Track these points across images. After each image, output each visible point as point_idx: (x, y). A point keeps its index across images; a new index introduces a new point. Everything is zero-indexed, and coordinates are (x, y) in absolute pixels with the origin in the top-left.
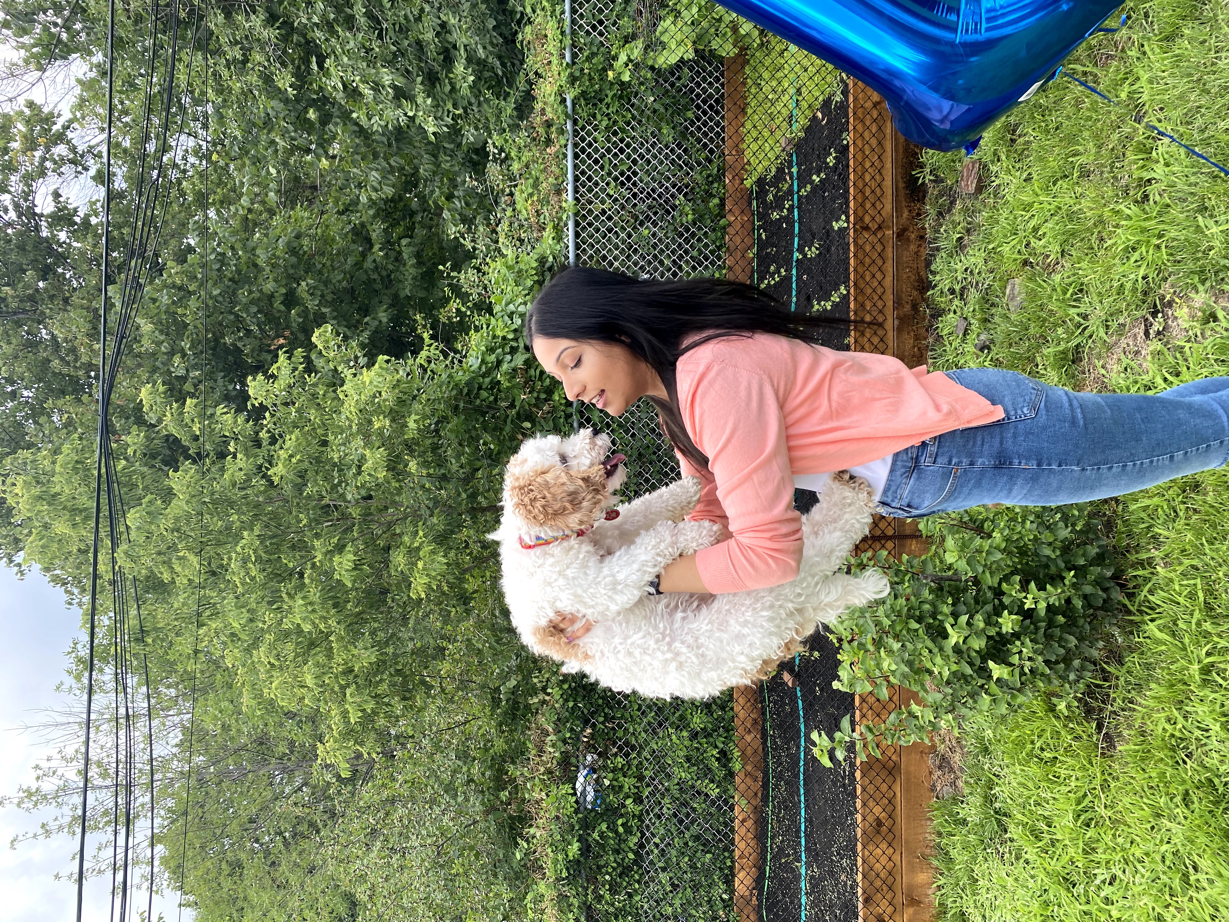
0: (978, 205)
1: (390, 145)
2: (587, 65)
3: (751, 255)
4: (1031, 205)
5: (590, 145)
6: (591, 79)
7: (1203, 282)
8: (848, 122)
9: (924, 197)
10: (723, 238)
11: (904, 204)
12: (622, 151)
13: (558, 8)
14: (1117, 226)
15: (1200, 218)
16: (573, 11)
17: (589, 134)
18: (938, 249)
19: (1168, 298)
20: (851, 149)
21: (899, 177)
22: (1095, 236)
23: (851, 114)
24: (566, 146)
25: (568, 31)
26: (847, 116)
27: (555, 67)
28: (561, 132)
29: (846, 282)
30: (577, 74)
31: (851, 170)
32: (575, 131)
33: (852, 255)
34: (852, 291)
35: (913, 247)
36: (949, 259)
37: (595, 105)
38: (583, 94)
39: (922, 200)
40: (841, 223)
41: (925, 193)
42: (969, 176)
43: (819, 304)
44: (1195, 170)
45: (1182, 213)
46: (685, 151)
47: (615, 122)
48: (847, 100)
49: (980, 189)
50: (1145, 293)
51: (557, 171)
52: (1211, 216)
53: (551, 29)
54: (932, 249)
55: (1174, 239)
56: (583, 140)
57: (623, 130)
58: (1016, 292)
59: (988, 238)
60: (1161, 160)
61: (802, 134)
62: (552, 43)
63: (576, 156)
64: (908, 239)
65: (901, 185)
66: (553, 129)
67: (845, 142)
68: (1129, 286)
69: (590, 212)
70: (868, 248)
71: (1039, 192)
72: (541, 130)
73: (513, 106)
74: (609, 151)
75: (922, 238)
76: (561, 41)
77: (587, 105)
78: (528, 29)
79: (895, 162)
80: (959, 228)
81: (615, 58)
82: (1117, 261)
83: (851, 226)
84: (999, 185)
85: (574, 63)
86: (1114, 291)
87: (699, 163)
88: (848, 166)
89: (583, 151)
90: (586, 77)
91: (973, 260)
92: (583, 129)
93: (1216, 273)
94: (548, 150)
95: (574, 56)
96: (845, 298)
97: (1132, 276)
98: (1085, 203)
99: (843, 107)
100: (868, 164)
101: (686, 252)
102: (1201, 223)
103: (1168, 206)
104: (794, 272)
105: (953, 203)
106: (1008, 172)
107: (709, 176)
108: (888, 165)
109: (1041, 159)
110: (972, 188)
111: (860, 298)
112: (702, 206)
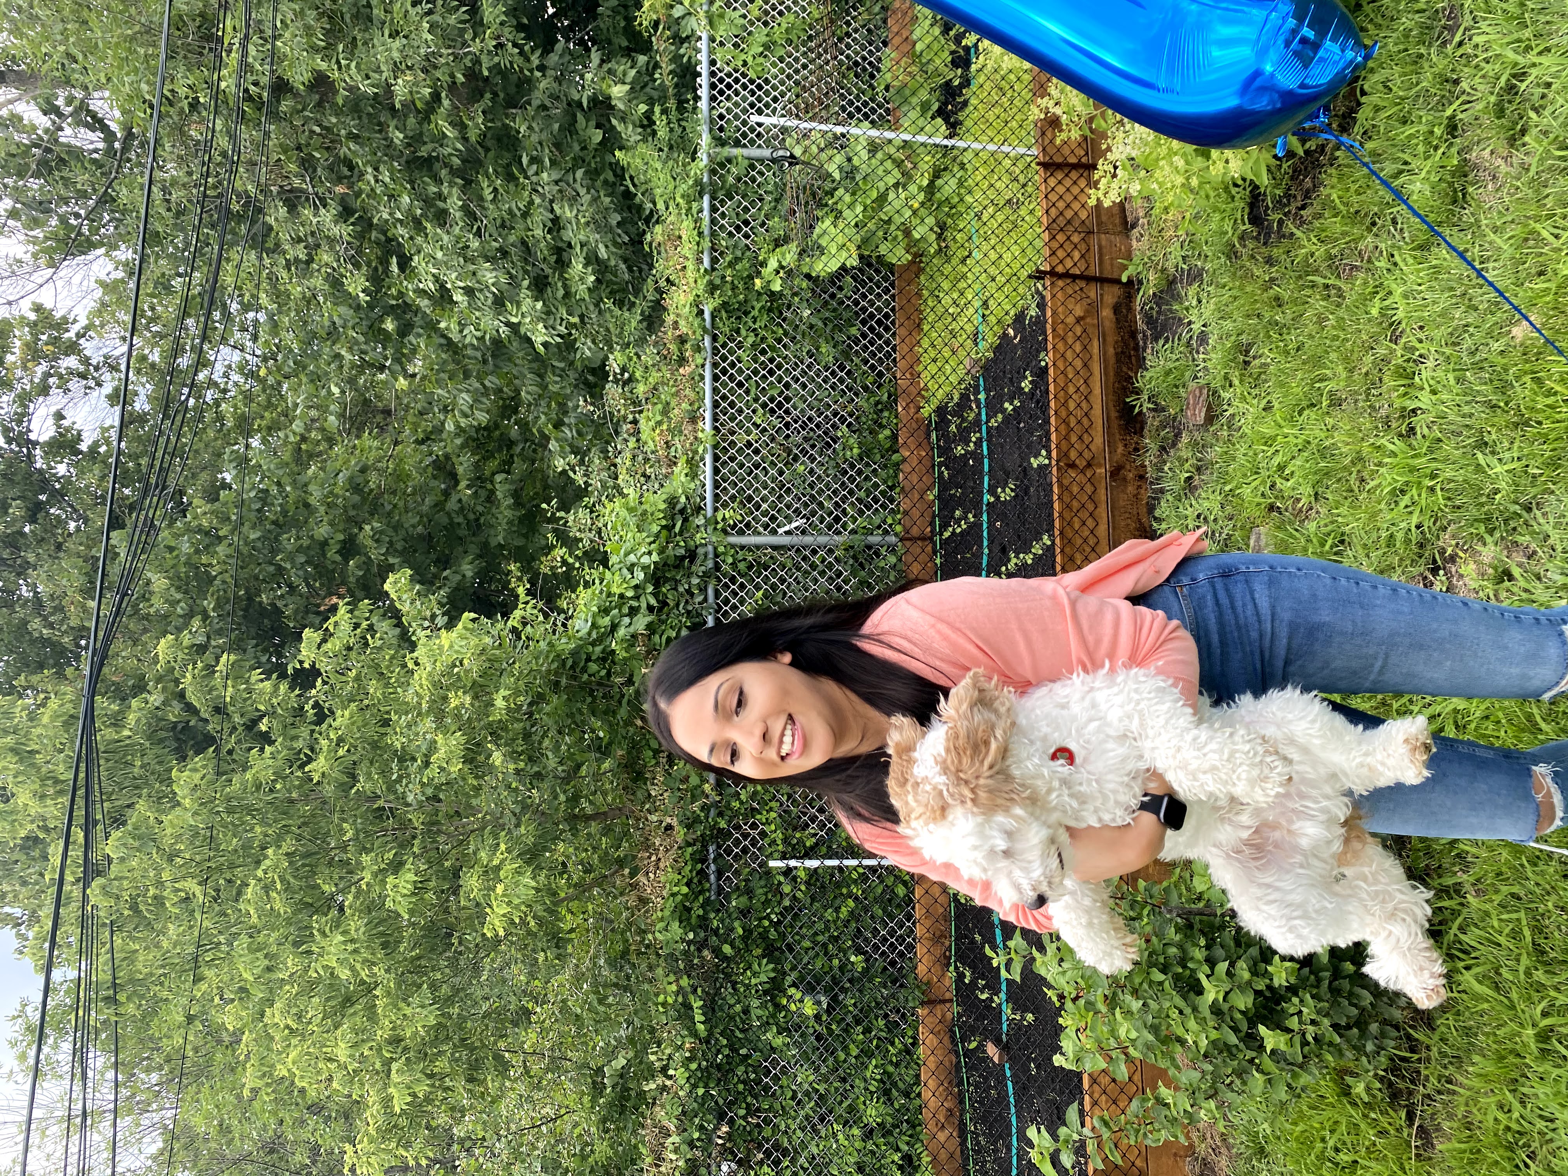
0: (1209, 438)
1: (485, 362)
2: (729, 272)
3: (931, 497)
4: (1274, 438)
5: (733, 365)
6: (734, 288)
7: (1491, 532)
8: (1046, 340)
9: (1142, 429)
10: (896, 476)
11: (1118, 436)
12: (771, 372)
13: (695, 205)
14: (1380, 464)
15: (1480, 456)
16: (714, 209)
17: (731, 352)
18: (1162, 491)
19: (1449, 551)
20: (1051, 371)
21: (1111, 404)
22: (1354, 475)
23: (1049, 331)
24: (703, 366)
25: (706, 232)
26: (1044, 333)
27: (690, 274)
28: (698, 349)
29: (1050, 530)
30: (718, 281)
31: (1051, 396)
32: (715, 348)
33: (1055, 497)
34: (1058, 541)
35: (1131, 489)
36: (1177, 503)
37: (739, 318)
38: (725, 305)
39: (1140, 432)
40: (1041, 459)
41: (1143, 424)
42: (1196, 404)
43: (1017, 557)
44: (1469, 398)
45: (1457, 449)
46: (849, 373)
47: (763, 339)
48: (1044, 315)
49: (1210, 419)
50: (1421, 546)
51: (692, 395)
52: (1493, 453)
53: (686, 228)
54: (1155, 491)
55: (1450, 481)
56: (724, 359)
57: (773, 348)
58: (1262, 543)
59: (1224, 477)
60: (1426, 386)
61: (990, 355)
62: (688, 246)
63: (716, 378)
64: (1125, 479)
65: (1114, 414)
66: (688, 346)
67: (1043, 364)
68: (1400, 536)
69: (733, 444)
70: (1075, 489)
71: (1283, 423)
72: (673, 347)
73: (639, 318)
74: (755, 372)
75: (1142, 477)
76: (698, 244)
77: (729, 318)
78: (658, 229)
79: (1105, 387)
80: (1187, 466)
81: (763, 264)
82: (1383, 506)
83: (1054, 463)
84: (1233, 415)
85: (713, 269)
86: (1383, 542)
87: (866, 388)
88: (1047, 392)
89: (724, 372)
90: (728, 286)
91: (1206, 504)
92: (724, 346)
93: (1506, 521)
94: (681, 371)
95: (714, 261)
96: (1050, 550)
97: (1403, 525)
98: (1338, 437)
99: (1039, 322)
100: (1071, 390)
101: (851, 492)
102: (1482, 462)
103: (1439, 440)
104: (985, 517)
105: (1178, 435)
106: (1243, 399)
107: (877, 403)
108: (1097, 391)
109: (1282, 385)
110: (1201, 418)
111: (1067, 550)
112: (869, 438)
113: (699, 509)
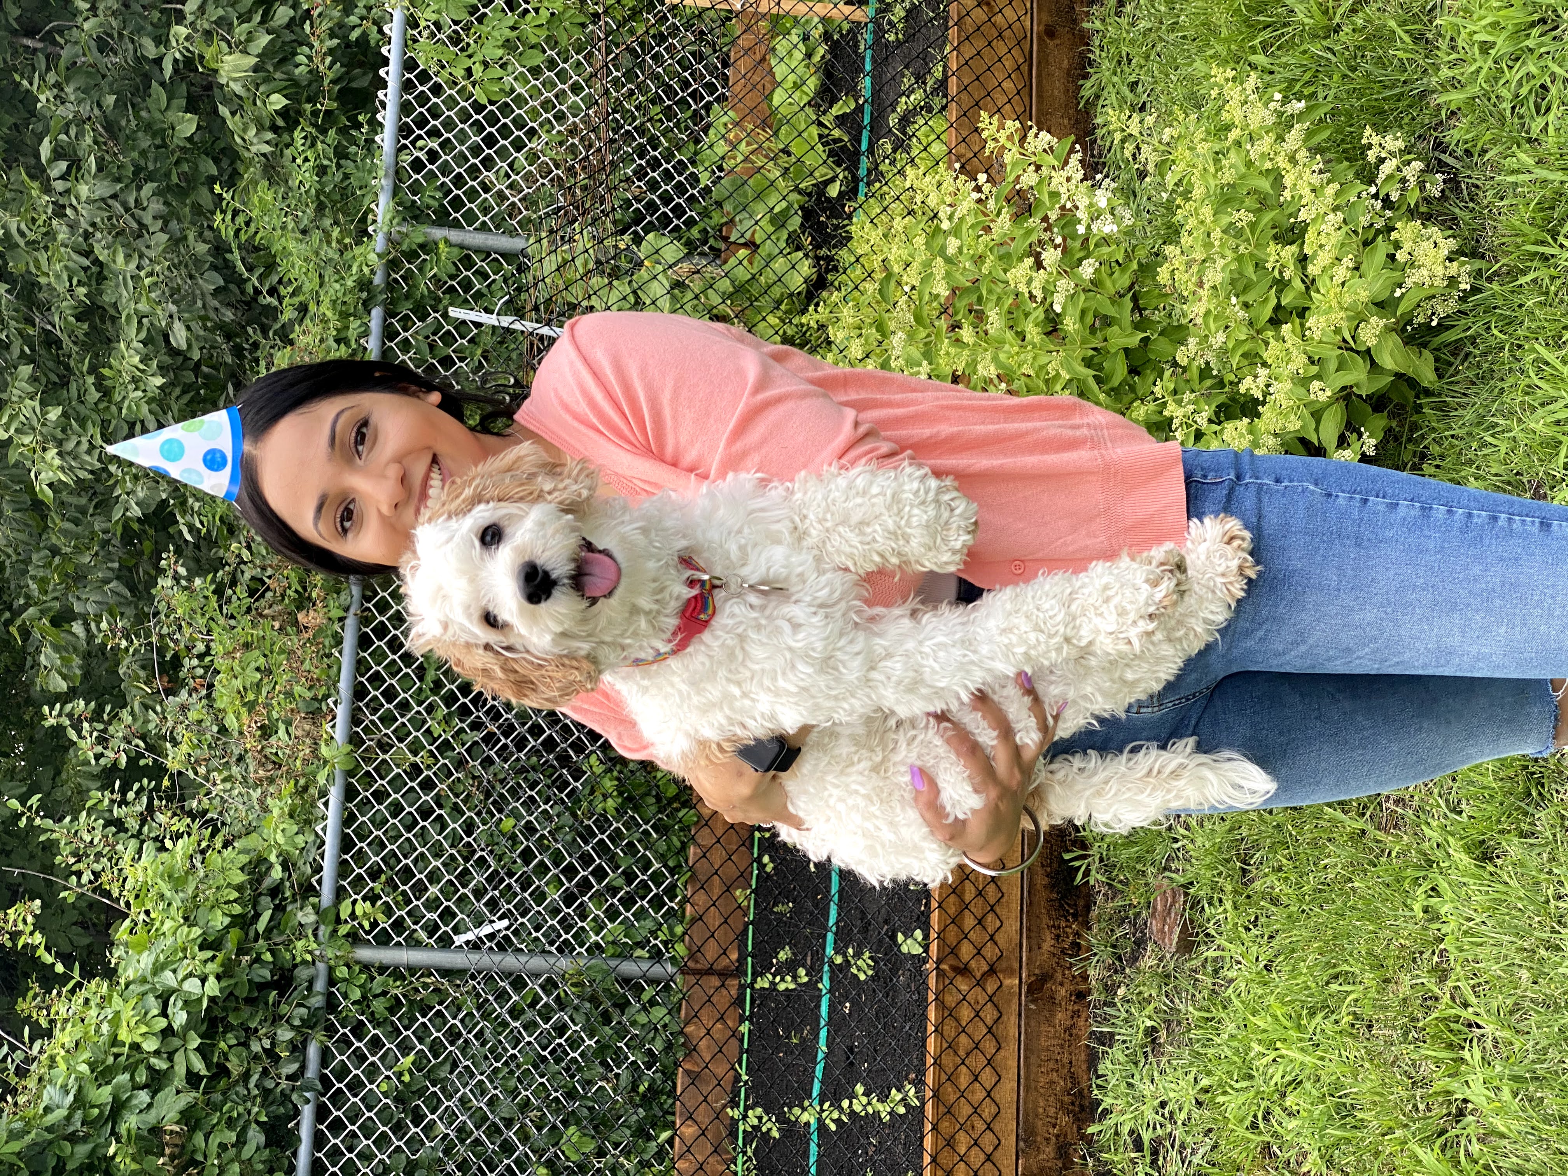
9: (1086, 913)
11: (1045, 920)
33: (931, 1029)
34: (929, 1105)
35: (1061, 1017)
36: (1131, 1068)
39: (1083, 918)
41: (1088, 904)
42: (1165, 914)
49: (1186, 947)
51: (316, 670)
63: (364, 642)
64: (1052, 999)
65: (1041, 881)
69: (382, 769)
70: (965, 1014)
96: (916, 1115)
104: (825, 985)
110: (1171, 943)
113: (308, 890)
